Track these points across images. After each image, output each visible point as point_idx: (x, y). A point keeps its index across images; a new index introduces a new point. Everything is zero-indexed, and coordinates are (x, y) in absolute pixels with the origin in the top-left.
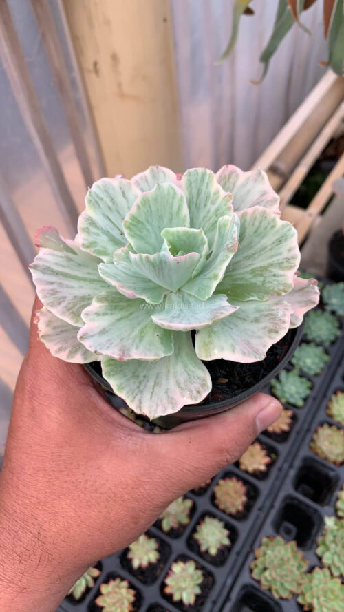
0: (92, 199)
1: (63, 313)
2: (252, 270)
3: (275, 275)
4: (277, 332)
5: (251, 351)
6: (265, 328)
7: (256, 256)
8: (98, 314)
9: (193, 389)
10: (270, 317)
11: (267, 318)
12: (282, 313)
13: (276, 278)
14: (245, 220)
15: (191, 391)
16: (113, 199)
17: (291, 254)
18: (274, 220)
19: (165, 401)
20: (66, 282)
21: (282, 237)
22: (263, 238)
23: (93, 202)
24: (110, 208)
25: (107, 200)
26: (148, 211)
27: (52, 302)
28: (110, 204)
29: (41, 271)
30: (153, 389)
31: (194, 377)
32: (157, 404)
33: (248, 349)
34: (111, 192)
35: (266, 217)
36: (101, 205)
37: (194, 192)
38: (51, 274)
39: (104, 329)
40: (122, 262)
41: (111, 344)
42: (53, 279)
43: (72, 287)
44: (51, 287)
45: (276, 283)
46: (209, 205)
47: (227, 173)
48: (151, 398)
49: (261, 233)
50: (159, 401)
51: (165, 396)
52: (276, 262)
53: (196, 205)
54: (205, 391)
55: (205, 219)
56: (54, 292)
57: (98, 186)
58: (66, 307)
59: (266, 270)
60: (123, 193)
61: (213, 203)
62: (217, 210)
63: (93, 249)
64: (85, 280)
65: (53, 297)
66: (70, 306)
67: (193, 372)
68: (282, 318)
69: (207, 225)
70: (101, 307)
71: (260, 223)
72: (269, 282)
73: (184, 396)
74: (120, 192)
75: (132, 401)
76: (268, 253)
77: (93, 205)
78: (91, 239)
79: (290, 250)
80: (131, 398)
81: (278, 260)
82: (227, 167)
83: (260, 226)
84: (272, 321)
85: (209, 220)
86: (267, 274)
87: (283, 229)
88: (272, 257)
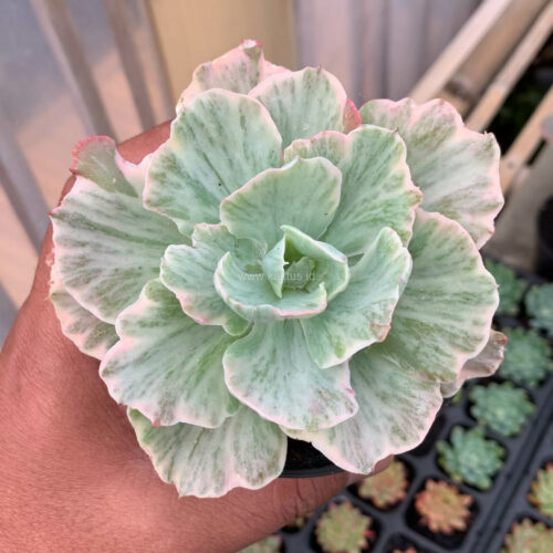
0: (184, 126)
1: (90, 299)
2: (407, 319)
3: (437, 349)
4: (404, 439)
5: (355, 452)
6: (391, 419)
7: (423, 298)
8: (143, 324)
9: (254, 466)
10: (405, 406)
11: (400, 405)
12: (425, 410)
13: (437, 354)
14: (430, 233)
15: (250, 469)
16: (221, 127)
17: (476, 331)
18: (473, 261)
19: (209, 472)
20: (108, 242)
21: (473, 294)
22: (446, 273)
23: (185, 130)
24: (211, 140)
25: (211, 127)
26: (269, 192)
27: (76, 279)
28: (214, 135)
29: (70, 223)
30: (198, 440)
31: (262, 446)
32: (195, 473)
33: (353, 447)
34: (221, 114)
35: (462, 249)
36: (198, 136)
37: (363, 160)
38: (85, 228)
39: (146, 354)
40: (207, 246)
41: (150, 384)
42: (86, 236)
43: (115, 252)
44: (79, 251)
45: (435, 361)
46: (379, 187)
47: (437, 116)
48: (191, 456)
49: (446, 265)
50: (200, 469)
51: (210, 462)
52: (448, 329)
53: (360, 177)
54: (270, 475)
55: (366, 204)
56: (83, 261)
57: (201, 103)
58: (97, 288)
59: (428, 334)
60: (243, 120)
61: (388, 188)
62: (389, 204)
63: (163, 208)
64: (139, 240)
65: (79, 270)
66: (105, 287)
67: (264, 438)
68: (421, 419)
69: (365, 214)
70: (152, 309)
71: (451, 251)
72: (426, 355)
73: (238, 472)
74: (238, 118)
75: (160, 460)
76: (443, 306)
77: (185, 135)
78: (165, 193)
79: (476, 323)
80: (161, 453)
81: (452, 327)
82: (442, 104)
83: (448, 255)
84: (405, 414)
85: (371, 209)
86: (427, 341)
87: (480, 283)
88: (445, 316)
